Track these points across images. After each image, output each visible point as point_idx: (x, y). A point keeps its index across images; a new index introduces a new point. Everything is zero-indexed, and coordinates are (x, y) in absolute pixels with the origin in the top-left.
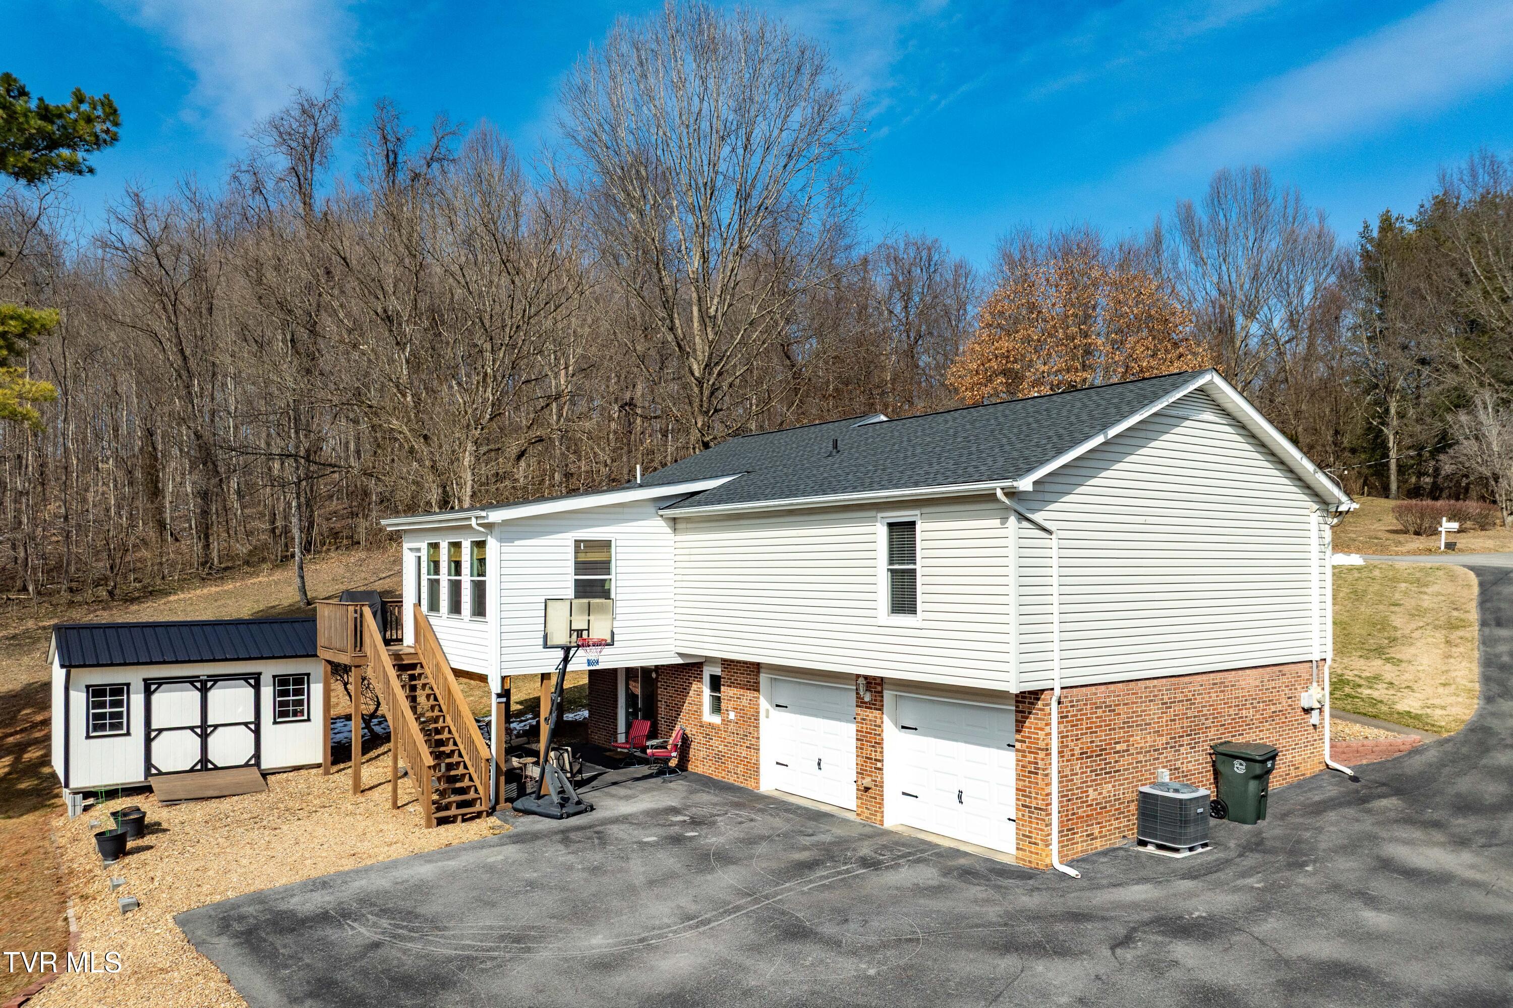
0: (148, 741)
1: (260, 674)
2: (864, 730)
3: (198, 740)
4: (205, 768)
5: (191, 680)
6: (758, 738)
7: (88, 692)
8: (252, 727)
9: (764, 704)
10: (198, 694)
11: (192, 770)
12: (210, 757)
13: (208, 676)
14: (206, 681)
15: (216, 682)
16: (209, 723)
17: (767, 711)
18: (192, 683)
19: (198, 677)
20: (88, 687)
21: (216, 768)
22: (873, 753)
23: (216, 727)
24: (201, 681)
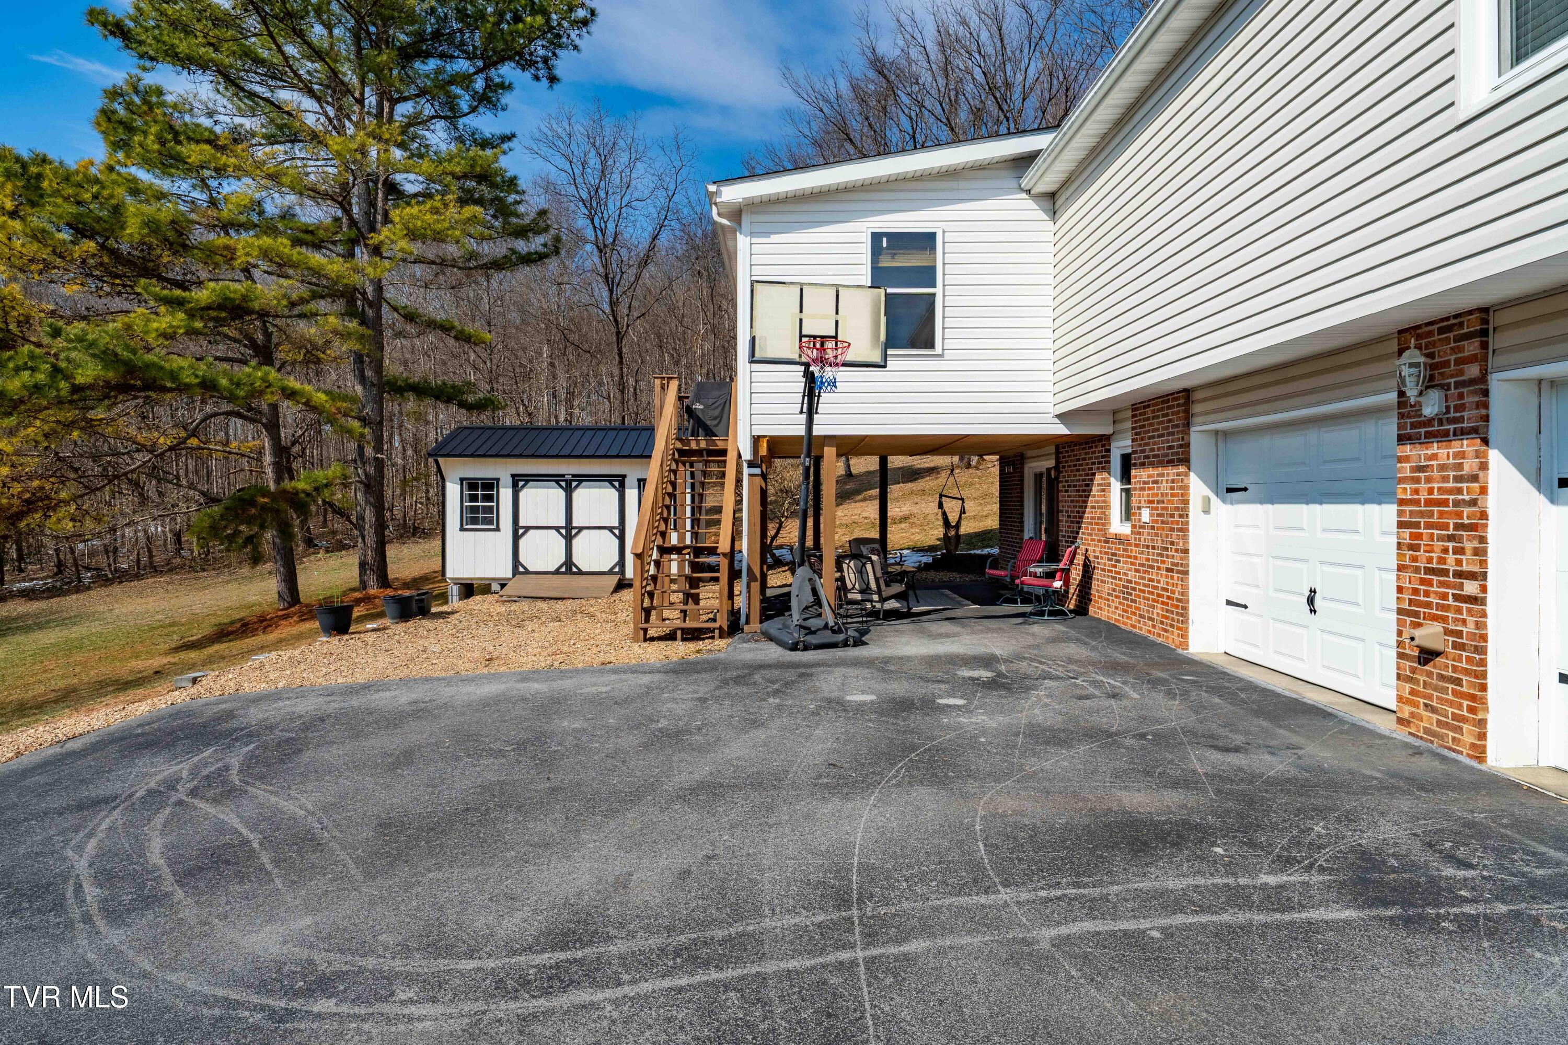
0: (516, 538)
1: (624, 476)
2: (1423, 497)
3: (563, 542)
4: (569, 571)
5: (556, 479)
6: (1186, 551)
7: (462, 484)
8: (617, 532)
9: (1197, 487)
10: (561, 494)
11: (557, 572)
12: (575, 560)
13: (573, 476)
14: (572, 481)
15: (580, 482)
16: (574, 524)
17: (1207, 501)
18: (557, 482)
19: (563, 476)
20: (462, 480)
21: (580, 572)
22: (1451, 558)
23: (581, 529)
24: (566, 481)
